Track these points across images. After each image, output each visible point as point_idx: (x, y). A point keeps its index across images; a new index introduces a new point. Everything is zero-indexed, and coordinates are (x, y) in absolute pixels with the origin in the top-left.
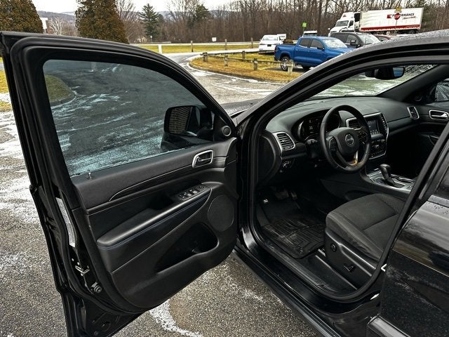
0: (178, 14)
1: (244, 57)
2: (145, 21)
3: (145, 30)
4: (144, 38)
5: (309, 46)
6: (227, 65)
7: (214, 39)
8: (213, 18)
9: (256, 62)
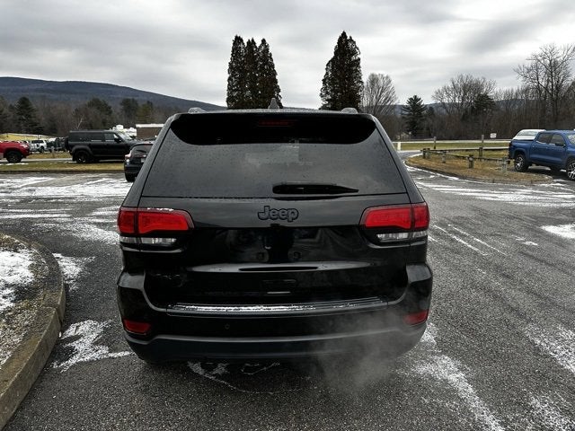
0: (453, 105)
1: (481, 155)
2: (408, 115)
3: (406, 125)
4: (404, 134)
5: (548, 143)
6: (444, 162)
7: (493, 135)
8: (498, 110)
9: (471, 159)
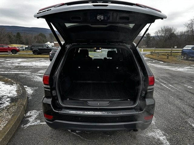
0: (161, 36)
2: (146, 39)
3: (145, 43)
4: (144, 46)
6: (158, 56)
7: (176, 47)
8: (178, 38)
9: (168, 56)
